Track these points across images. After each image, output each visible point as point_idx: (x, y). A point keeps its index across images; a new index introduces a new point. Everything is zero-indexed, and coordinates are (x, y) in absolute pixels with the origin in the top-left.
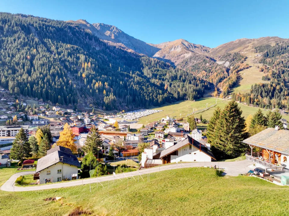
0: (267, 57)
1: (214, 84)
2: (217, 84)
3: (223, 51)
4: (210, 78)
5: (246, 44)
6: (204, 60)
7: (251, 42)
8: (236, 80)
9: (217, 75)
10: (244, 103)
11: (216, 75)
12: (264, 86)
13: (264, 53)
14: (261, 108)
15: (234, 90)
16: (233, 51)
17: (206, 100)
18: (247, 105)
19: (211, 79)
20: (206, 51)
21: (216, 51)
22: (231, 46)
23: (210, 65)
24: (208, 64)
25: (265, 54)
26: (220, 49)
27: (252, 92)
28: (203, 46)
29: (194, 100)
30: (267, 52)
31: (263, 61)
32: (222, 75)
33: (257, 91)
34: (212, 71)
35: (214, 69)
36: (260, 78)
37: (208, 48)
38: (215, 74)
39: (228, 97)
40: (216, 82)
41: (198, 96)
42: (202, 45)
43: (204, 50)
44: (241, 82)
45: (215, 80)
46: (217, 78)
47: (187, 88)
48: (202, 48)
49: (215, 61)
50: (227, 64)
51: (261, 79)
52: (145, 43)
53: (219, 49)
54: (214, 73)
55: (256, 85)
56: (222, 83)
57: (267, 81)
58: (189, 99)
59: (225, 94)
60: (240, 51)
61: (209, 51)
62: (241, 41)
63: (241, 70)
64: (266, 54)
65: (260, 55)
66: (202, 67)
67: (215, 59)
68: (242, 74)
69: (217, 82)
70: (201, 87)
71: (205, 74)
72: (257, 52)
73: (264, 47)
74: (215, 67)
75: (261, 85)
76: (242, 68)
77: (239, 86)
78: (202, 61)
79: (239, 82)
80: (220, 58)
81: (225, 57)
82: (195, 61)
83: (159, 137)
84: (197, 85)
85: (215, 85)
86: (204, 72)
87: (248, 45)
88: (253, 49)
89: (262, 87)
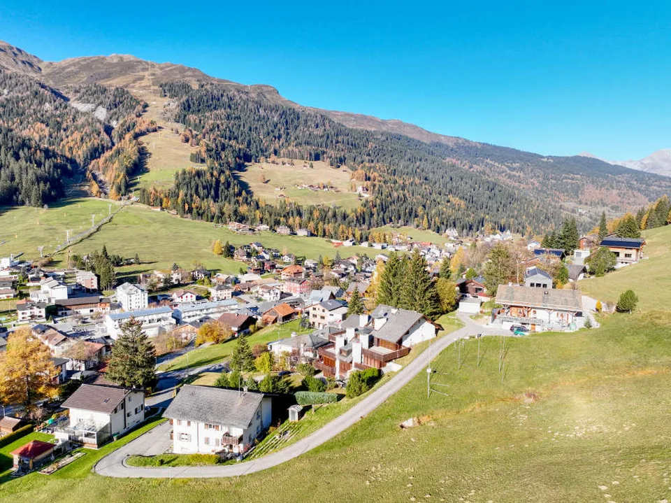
0: (189, 110)
1: (78, 161)
2: (86, 163)
3: (82, 76)
4: (63, 146)
5: (139, 72)
6: (36, 93)
7: (147, 69)
8: (139, 158)
9: (82, 139)
10: (172, 212)
11: (79, 138)
12: (199, 174)
13: (181, 101)
14: (207, 221)
15: (137, 181)
16: (108, 83)
17: (79, 205)
18: (179, 216)
19: (67, 149)
20: (31, 65)
21: (58, 73)
22: (100, 68)
23: (56, 109)
24: (47, 106)
25: (184, 103)
26: (73, 68)
27: (178, 186)
28: (20, 51)
29: (46, 206)
30: (188, 101)
31: (181, 119)
32: (96, 142)
33: (188, 185)
34: (64, 126)
35: (68, 121)
36: (185, 157)
37: (35, 60)
38: (77, 136)
39: (129, 198)
40: (82, 156)
41: (54, 193)
43: (23, 62)
44: (150, 163)
45: (80, 152)
46: (84, 148)
47: (16, 171)
48: (16, 55)
49: (67, 99)
50: (102, 114)
51: (189, 158)
53: (69, 70)
54: (72, 132)
55: (184, 173)
56: (102, 160)
57: (199, 164)
58: (27, 202)
59: (121, 189)
60: (126, 86)
61: (40, 69)
63: (142, 134)
64: (187, 105)
65: (174, 105)
66: (32, 111)
67: (65, 95)
68: (148, 144)
69: (85, 156)
70: (51, 170)
71: (47, 133)
72: (165, 96)
73: (179, 86)
74: (71, 117)
75: (194, 172)
76: (143, 128)
77: (147, 171)
78: (29, 93)
79: (146, 164)
80: (78, 95)
81: (95, 93)
82: (6, 91)
83: (32, 317)
84: (39, 164)
85: (82, 164)
86: (42, 125)
87: (142, 73)
88: (156, 88)
89: (196, 178)
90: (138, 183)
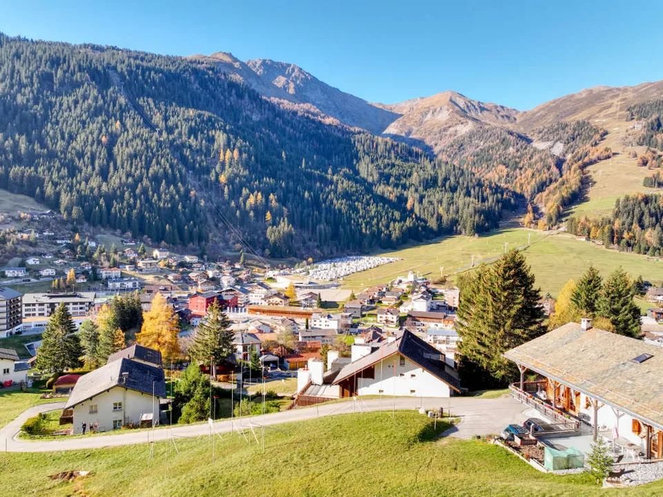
0: (658, 130)
1: (526, 195)
2: (533, 197)
3: (549, 117)
4: (516, 183)
5: (607, 100)
6: (504, 140)
7: (618, 96)
8: (579, 187)
9: (533, 175)
10: (597, 242)
11: (530, 174)
12: (647, 200)
13: (649, 121)
14: (639, 253)
15: (573, 210)
16: (572, 118)
17: (504, 234)
18: (604, 247)
19: (518, 185)
20: (508, 117)
21: (531, 119)
22: (567, 106)
23: (518, 151)
24: (511, 150)
25: (652, 123)
26: (542, 112)
27: (617, 215)
28: (502, 107)
29: (476, 235)
30: (658, 119)
31: (646, 141)
32: (545, 176)
33: (630, 213)
34: (521, 165)
35: (525, 160)
36: (637, 182)
37: (514, 112)
38: (529, 172)
39: (559, 228)
40: (529, 190)
41: (486, 224)
42: (498, 105)
43: (503, 117)
44: (591, 192)
45: (529, 187)
46: (533, 183)
47: (461, 206)
48: (498, 111)
49: (529, 141)
50: (558, 149)
51: (642, 184)
52: (366, 102)
53: (538, 114)
54: (526, 170)
55: (627, 199)
56: (544, 194)
57: (655, 189)
58: (463, 232)
59: (552, 220)
60: (590, 118)
61: (515, 119)
62: (594, 93)
63: (591, 163)
64: (656, 124)
65: (639, 127)
66: (498, 156)
67: (530, 138)
68: (594, 172)
69: (533, 190)
70: (494, 205)
71: (505, 174)
72: (632, 119)
73: (651, 106)
74: (529, 156)
75: (640, 198)
76: (594, 157)
77: (586, 200)
78: (498, 141)
79: (587, 192)
80: (541, 135)
81: (553, 133)
82: (482, 143)
83: (387, 321)
84: (484, 200)
85: (529, 198)
86: (504, 167)
87: (610, 101)
88: (623, 112)
89: (643, 204)
90: (572, 213)
